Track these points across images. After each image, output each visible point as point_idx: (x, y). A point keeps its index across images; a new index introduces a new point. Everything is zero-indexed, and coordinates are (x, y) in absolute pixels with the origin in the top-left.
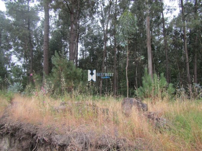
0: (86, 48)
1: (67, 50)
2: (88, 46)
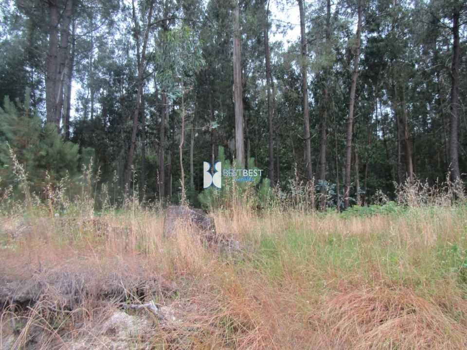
0: (93, 93)
1: (41, 95)
2: (99, 90)
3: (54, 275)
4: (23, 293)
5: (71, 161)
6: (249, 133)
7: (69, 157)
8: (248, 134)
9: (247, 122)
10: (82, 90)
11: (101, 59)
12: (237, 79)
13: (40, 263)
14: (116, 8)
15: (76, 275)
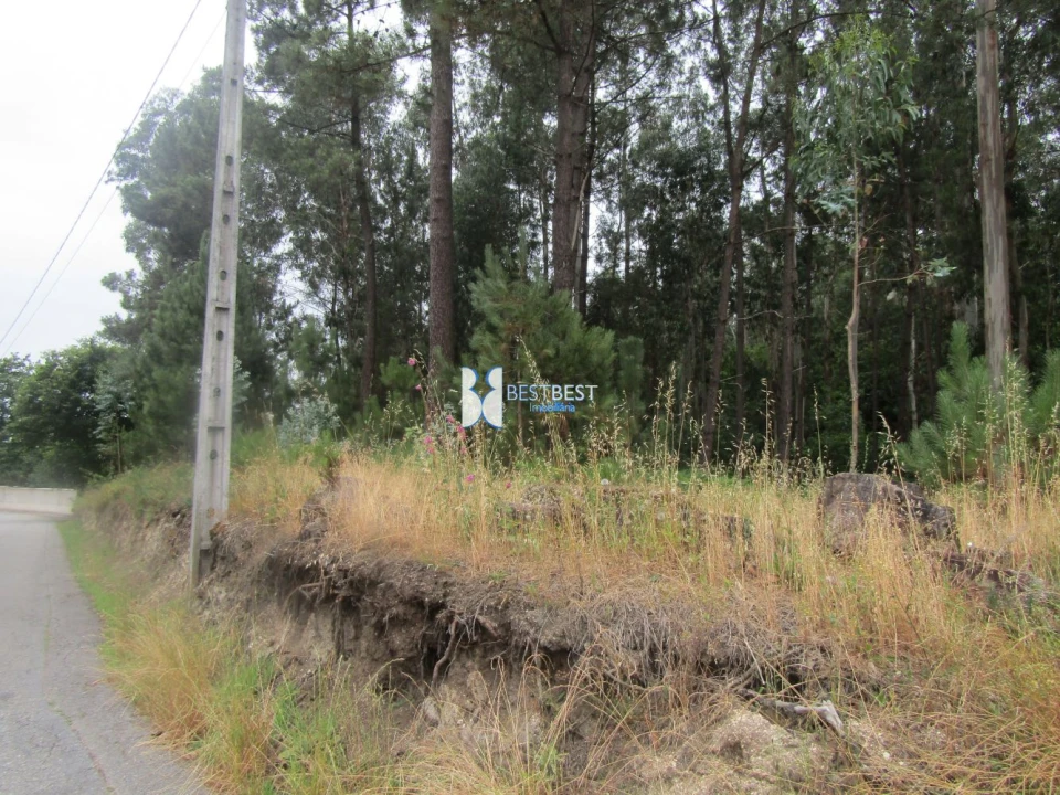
0: (629, 219)
2: (642, 210)
3: (609, 608)
4: (555, 635)
5: (600, 366)
6: (1025, 279)
7: (595, 358)
8: (1020, 284)
9: (1019, 251)
10: (608, 216)
11: (646, 144)
12: (990, 138)
13: (581, 578)
14: (676, 27)
15: (650, 614)
